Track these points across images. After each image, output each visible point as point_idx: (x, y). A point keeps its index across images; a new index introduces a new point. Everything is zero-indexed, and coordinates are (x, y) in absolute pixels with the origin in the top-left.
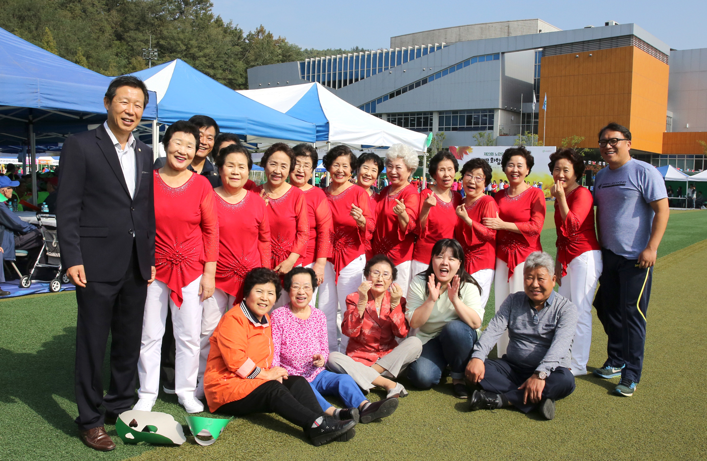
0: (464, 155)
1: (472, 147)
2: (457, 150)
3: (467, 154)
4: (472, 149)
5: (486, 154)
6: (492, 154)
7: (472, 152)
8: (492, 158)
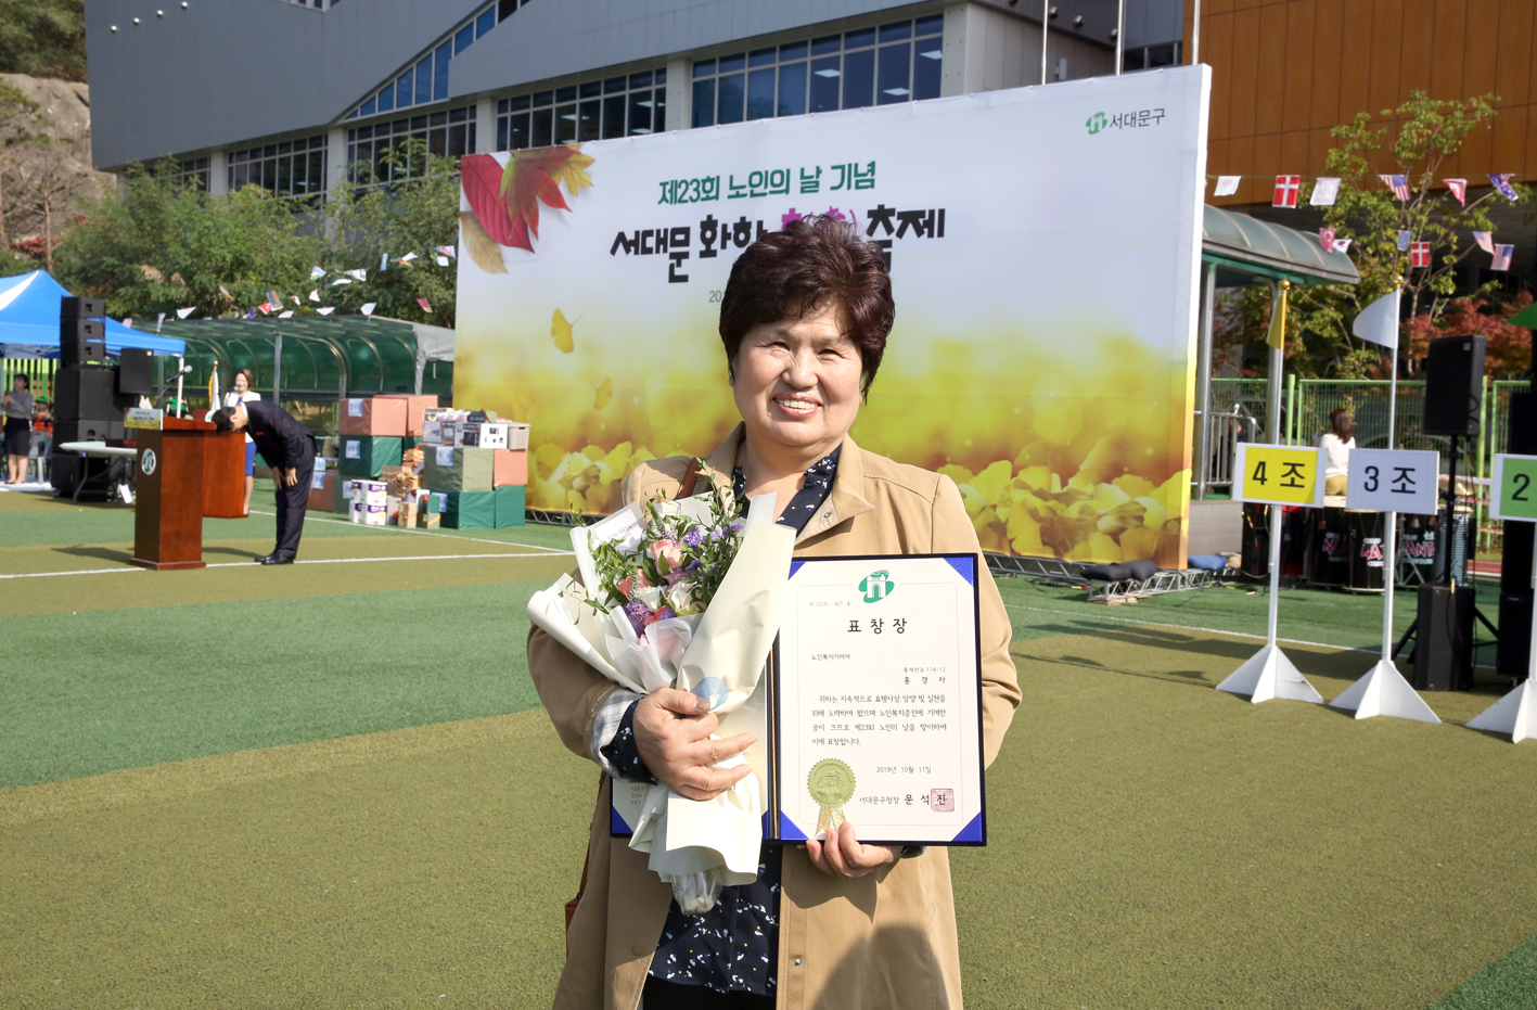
0: (546, 217)
1: (589, 148)
2: (506, 181)
3: (556, 201)
4: (587, 163)
5: (672, 192)
6: (707, 188)
7: (583, 186)
8: (709, 224)
